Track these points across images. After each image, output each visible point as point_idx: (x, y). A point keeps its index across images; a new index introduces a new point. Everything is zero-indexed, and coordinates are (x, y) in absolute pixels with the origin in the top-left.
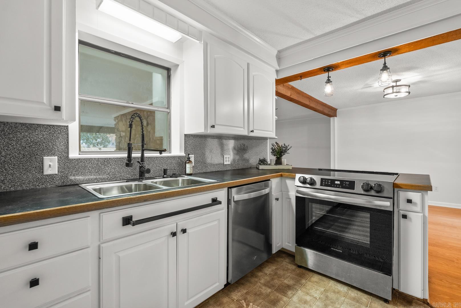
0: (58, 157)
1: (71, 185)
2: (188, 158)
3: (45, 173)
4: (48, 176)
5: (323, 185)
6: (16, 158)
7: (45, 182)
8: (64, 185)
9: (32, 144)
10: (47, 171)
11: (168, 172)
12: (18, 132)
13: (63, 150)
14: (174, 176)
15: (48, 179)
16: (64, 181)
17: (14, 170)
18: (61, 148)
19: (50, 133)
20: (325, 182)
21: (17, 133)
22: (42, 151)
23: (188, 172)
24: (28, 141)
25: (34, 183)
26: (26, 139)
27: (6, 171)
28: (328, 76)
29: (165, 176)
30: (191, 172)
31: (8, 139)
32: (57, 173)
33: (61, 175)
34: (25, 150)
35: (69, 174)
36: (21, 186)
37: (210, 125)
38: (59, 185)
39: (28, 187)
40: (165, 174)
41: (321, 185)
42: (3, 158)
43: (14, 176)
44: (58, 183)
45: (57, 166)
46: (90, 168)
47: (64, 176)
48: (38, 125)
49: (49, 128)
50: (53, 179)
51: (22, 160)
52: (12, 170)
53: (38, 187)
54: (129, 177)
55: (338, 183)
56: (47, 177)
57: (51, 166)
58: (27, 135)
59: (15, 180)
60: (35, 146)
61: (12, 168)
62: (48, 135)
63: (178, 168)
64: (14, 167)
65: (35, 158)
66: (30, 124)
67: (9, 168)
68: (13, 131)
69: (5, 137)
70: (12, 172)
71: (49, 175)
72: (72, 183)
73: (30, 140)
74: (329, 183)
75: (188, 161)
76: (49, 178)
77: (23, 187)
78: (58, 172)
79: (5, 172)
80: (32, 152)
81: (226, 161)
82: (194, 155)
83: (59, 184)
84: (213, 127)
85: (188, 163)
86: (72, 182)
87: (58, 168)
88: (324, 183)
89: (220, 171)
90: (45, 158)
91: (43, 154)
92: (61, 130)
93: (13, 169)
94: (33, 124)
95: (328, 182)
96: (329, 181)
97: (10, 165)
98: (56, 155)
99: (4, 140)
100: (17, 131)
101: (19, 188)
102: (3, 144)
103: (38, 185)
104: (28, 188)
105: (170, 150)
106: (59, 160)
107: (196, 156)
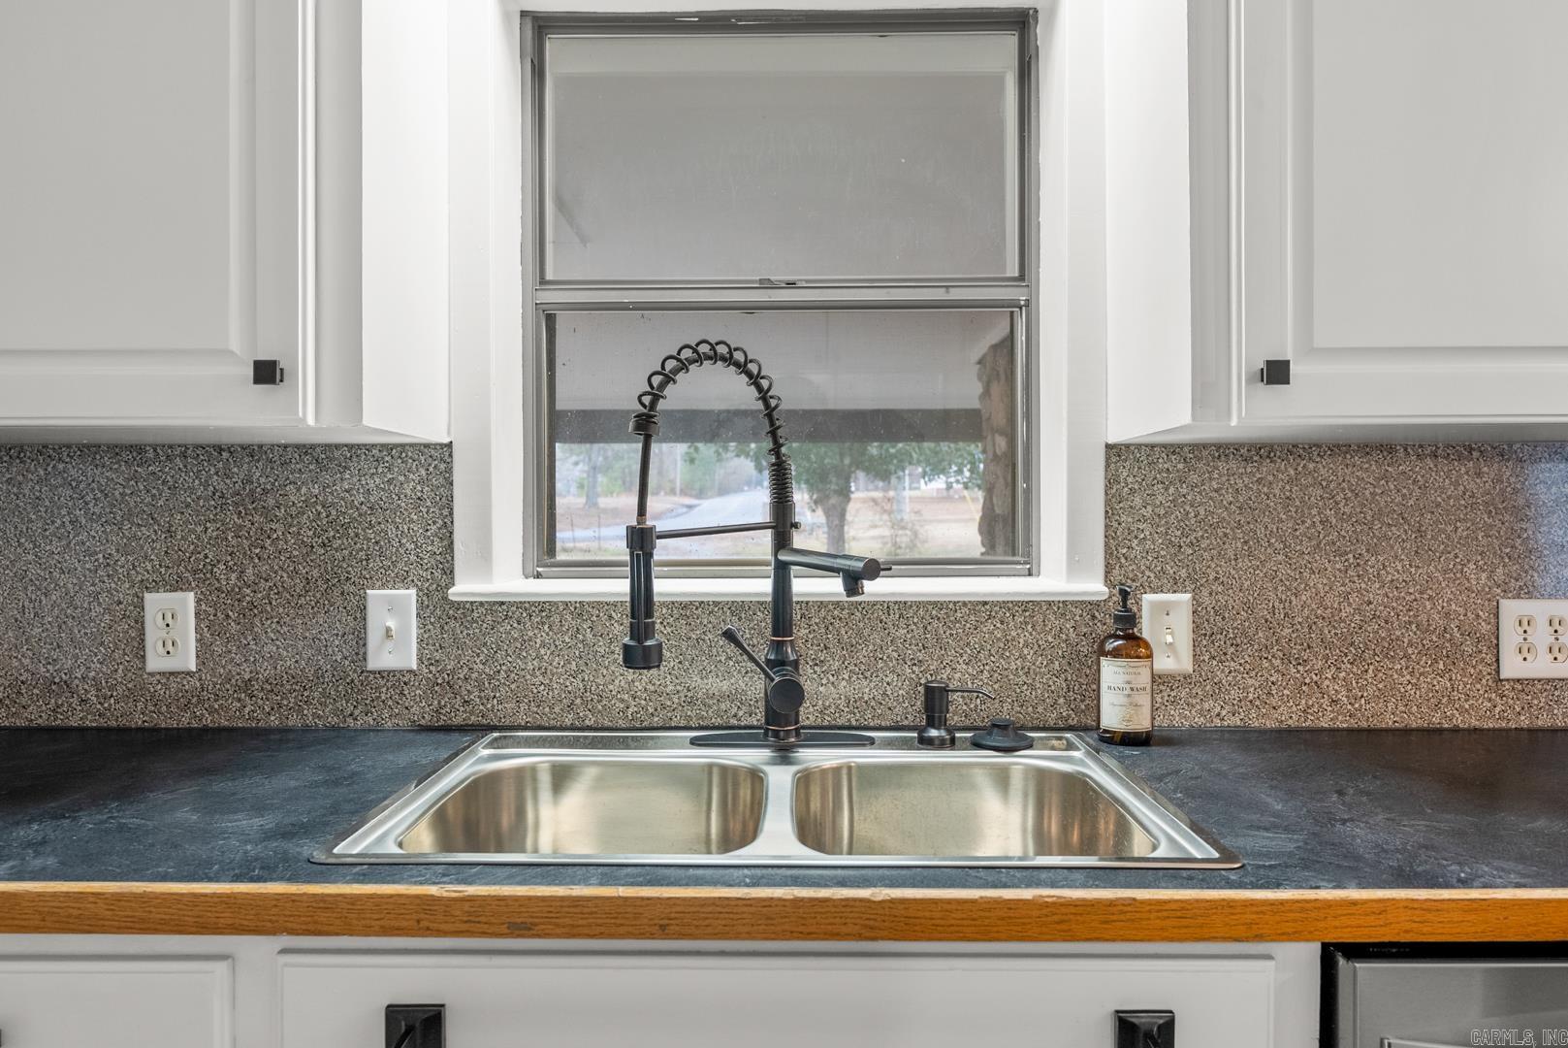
0: (421, 594)
1: (467, 725)
2: (1118, 619)
3: (373, 664)
4: (385, 674)
6: (285, 594)
7: (373, 701)
8: (441, 723)
9: (332, 534)
10: (383, 657)
11: (958, 708)
12: (290, 483)
13: (438, 558)
14: (997, 739)
15: (384, 690)
16: (439, 703)
17: (278, 643)
18: (429, 548)
19: (390, 482)
21: (288, 488)
22: (364, 563)
23: (1113, 716)
24: (321, 520)
25: (338, 705)
26: (314, 510)
27: (256, 644)
29: (933, 733)
30: (1142, 723)
31: (261, 515)
32: (415, 668)
33: (430, 676)
34: (312, 561)
35: (461, 676)
36: (300, 711)
37: (1245, 356)
38: (423, 722)
39: (319, 717)
40: (931, 723)
42: (248, 591)
43: (279, 667)
44: (421, 710)
45: (414, 635)
46: (542, 652)
47: (439, 681)
48: (350, 447)
49: (387, 459)
50: (402, 693)
51: (302, 601)
52: (272, 640)
53: (350, 720)
54: (735, 716)
56: (383, 683)
57: (393, 633)
58: (316, 496)
59: (282, 685)
60: (340, 542)
61: (272, 635)
62: (383, 490)
63: (1061, 682)
64: (279, 628)
65: (342, 593)
66: (326, 445)
67: (266, 632)
68: (276, 480)
69: (254, 505)
70: (275, 648)
71: (389, 672)
72: (473, 718)
73: (327, 516)
75: (1118, 637)
76: (389, 684)
77: (306, 715)
78: (420, 660)
79: (254, 647)
80: (332, 569)
81: (1525, 650)
82: (1188, 596)
83: (424, 717)
84: (1276, 373)
85: (1116, 653)
86: (472, 713)
87: (420, 641)
89: (1456, 730)
90: (374, 595)
91: (367, 576)
92: (430, 465)
93: (277, 640)
94: (337, 447)
97: (267, 619)
98: (413, 581)
99: (251, 518)
100: (288, 478)
101: (294, 721)
102: (249, 533)
103: (351, 715)
104: (320, 724)
105: (1029, 555)
106: (421, 606)
107: (1207, 601)
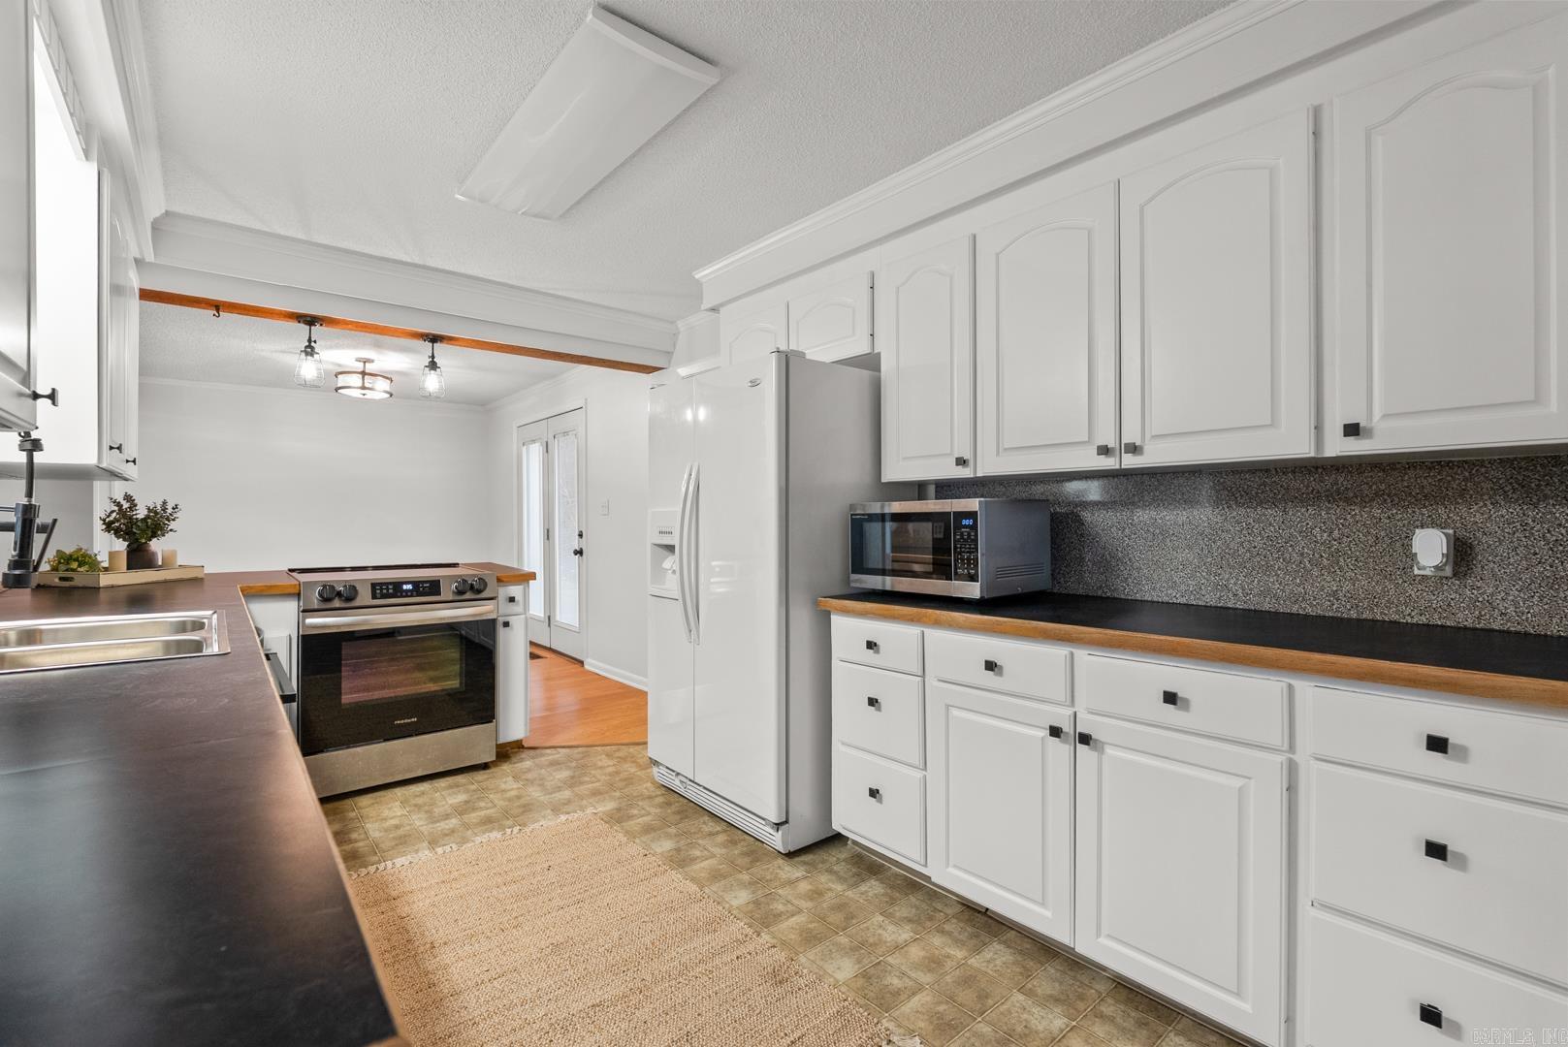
5: (378, 596)
20: (381, 589)
28: (310, 337)
41: (374, 597)
55: (410, 587)
74: (391, 591)
88: (378, 591)
95: (388, 589)
96: (390, 587)
